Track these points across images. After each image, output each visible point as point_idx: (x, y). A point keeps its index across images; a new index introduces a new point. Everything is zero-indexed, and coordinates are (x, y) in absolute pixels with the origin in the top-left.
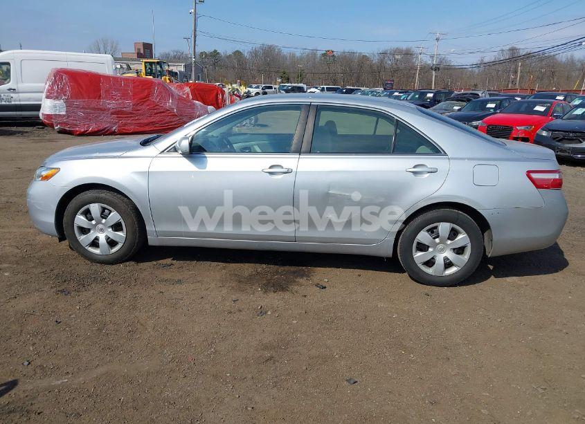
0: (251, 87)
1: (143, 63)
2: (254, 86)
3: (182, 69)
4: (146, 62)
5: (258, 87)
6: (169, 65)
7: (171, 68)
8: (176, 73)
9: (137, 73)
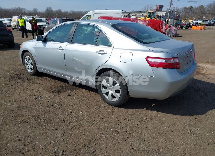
0: (198, 21)
1: (147, 13)
2: (199, 20)
3: (164, 15)
4: (148, 13)
5: (201, 21)
6: (157, 13)
7: (158, 14)
8: (161, 16)
9: (145, 17)
